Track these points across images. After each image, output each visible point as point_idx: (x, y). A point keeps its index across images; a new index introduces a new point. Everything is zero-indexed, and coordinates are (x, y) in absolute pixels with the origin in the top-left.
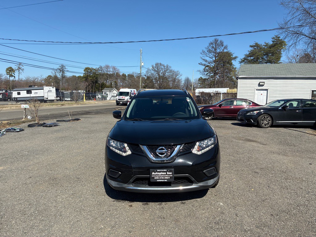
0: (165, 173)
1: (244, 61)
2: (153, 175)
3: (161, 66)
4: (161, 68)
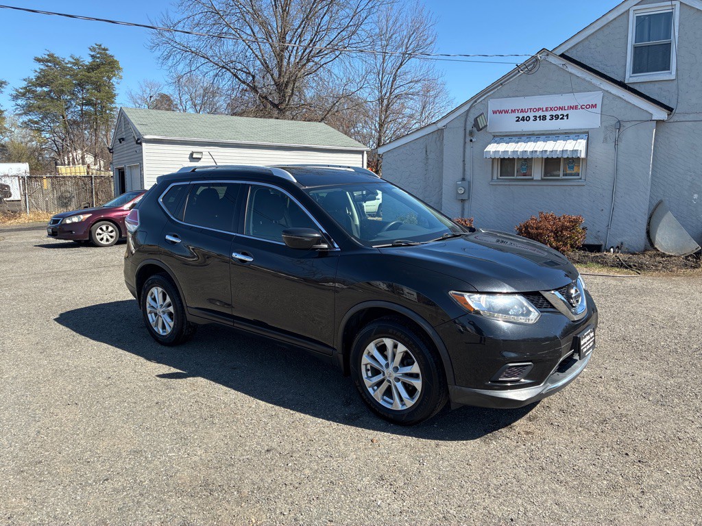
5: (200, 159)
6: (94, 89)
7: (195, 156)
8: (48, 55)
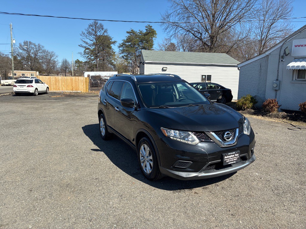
1: (122, 46)
3: (31, 45)
5: (166, 70)
6: (146, 42)
7: (164, 69)
8: (131, 30)
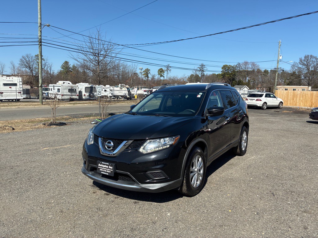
0: (108, 167)
2: (99, 166)
3: (312, 59)
4: (313, 61)
